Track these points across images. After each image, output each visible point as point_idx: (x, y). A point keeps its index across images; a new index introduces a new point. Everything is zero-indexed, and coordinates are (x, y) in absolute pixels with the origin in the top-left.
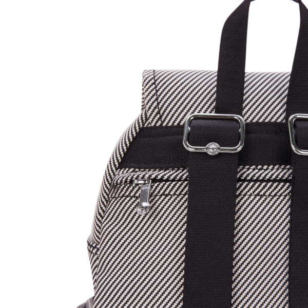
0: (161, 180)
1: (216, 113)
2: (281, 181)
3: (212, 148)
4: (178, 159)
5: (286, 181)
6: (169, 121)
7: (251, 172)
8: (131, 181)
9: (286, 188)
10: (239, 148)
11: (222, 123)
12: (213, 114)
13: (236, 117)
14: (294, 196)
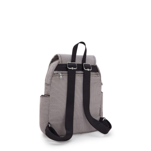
0: (63, 73)
1: (71, 62)
2: (81, 74)
3: (72, 68)
4: (67, 70)
5: (82, 74)
6: (63, 63)
7: (77, 72)
8: (58, 73)
9: (82, 75)
10: (76, 68)
11: (71, 64)
12: (70, 63)
13: (75, 63)
14: (84, 76)
